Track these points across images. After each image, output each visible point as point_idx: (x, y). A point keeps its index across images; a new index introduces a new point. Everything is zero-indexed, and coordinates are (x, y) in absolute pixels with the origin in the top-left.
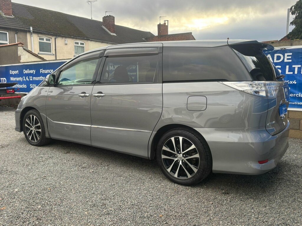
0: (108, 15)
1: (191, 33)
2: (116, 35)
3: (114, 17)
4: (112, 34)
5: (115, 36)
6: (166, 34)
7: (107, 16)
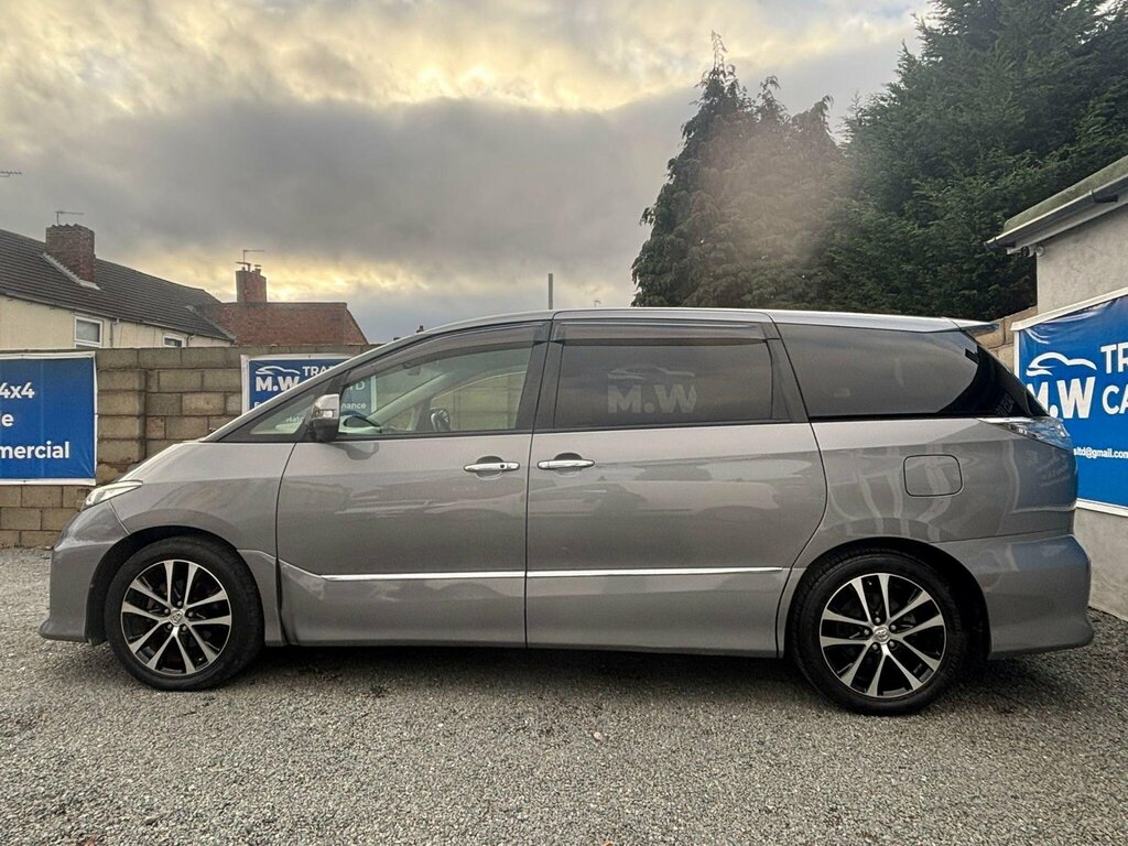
0: (72, 225)
1: (345, 304)
2: (97, 288)
3: (92, 233)
4: (84, 283)
5: (96, 290)
6: (260, 300)
7: (67, 225)
